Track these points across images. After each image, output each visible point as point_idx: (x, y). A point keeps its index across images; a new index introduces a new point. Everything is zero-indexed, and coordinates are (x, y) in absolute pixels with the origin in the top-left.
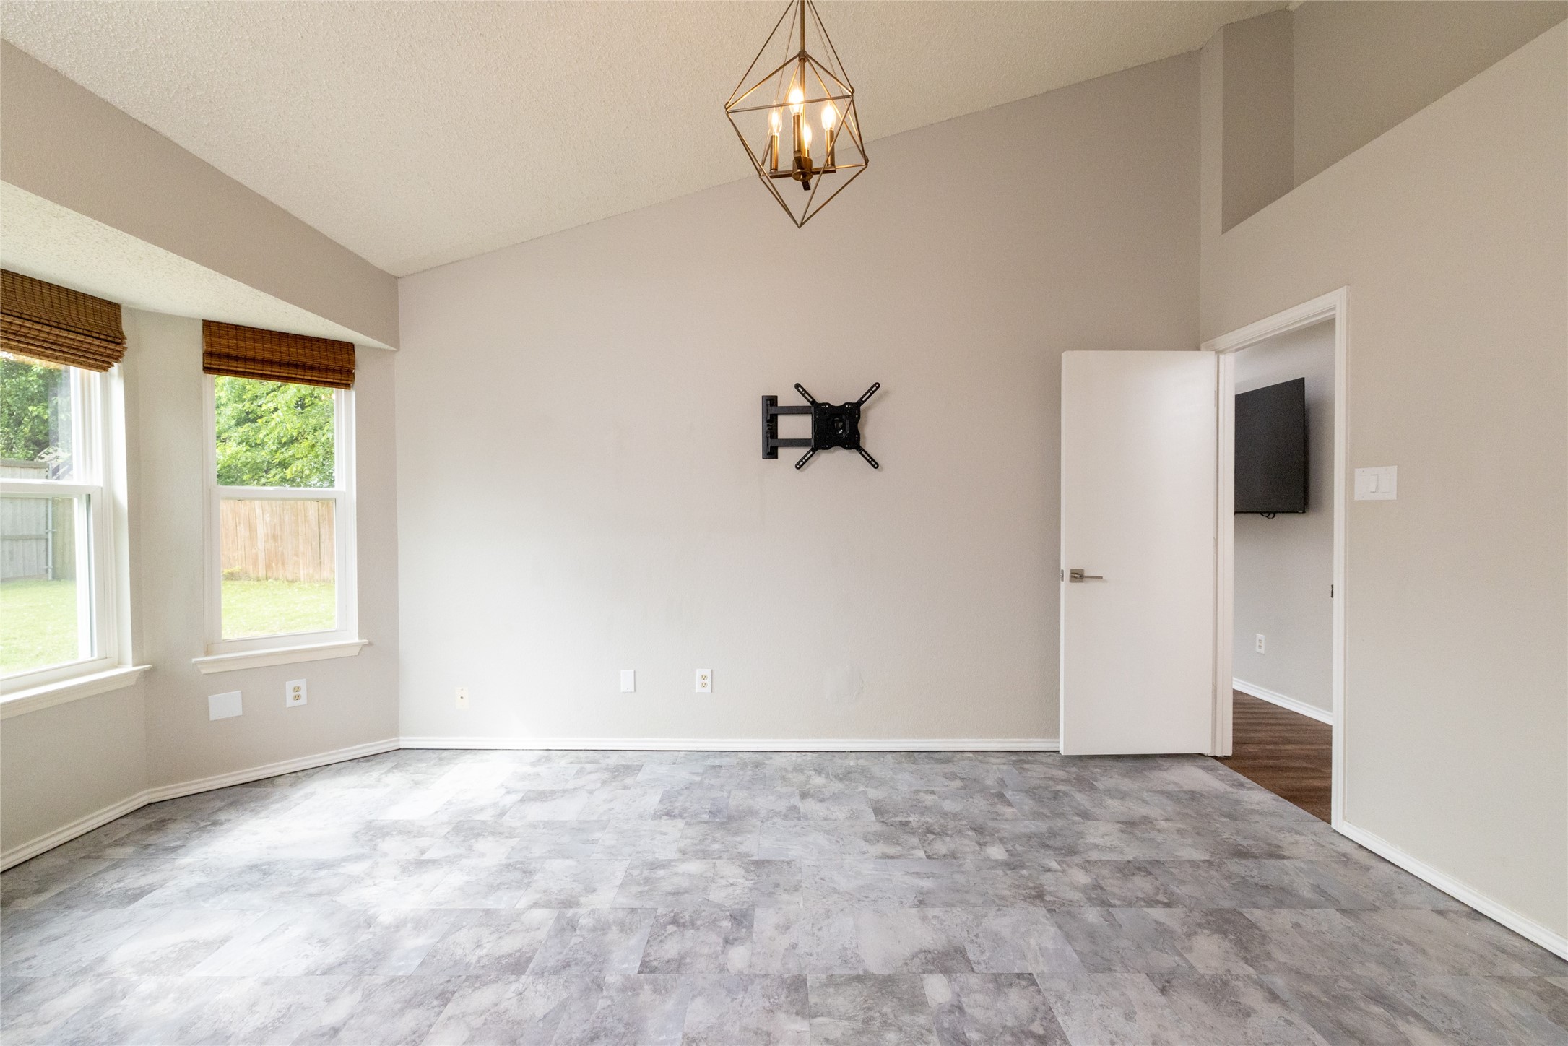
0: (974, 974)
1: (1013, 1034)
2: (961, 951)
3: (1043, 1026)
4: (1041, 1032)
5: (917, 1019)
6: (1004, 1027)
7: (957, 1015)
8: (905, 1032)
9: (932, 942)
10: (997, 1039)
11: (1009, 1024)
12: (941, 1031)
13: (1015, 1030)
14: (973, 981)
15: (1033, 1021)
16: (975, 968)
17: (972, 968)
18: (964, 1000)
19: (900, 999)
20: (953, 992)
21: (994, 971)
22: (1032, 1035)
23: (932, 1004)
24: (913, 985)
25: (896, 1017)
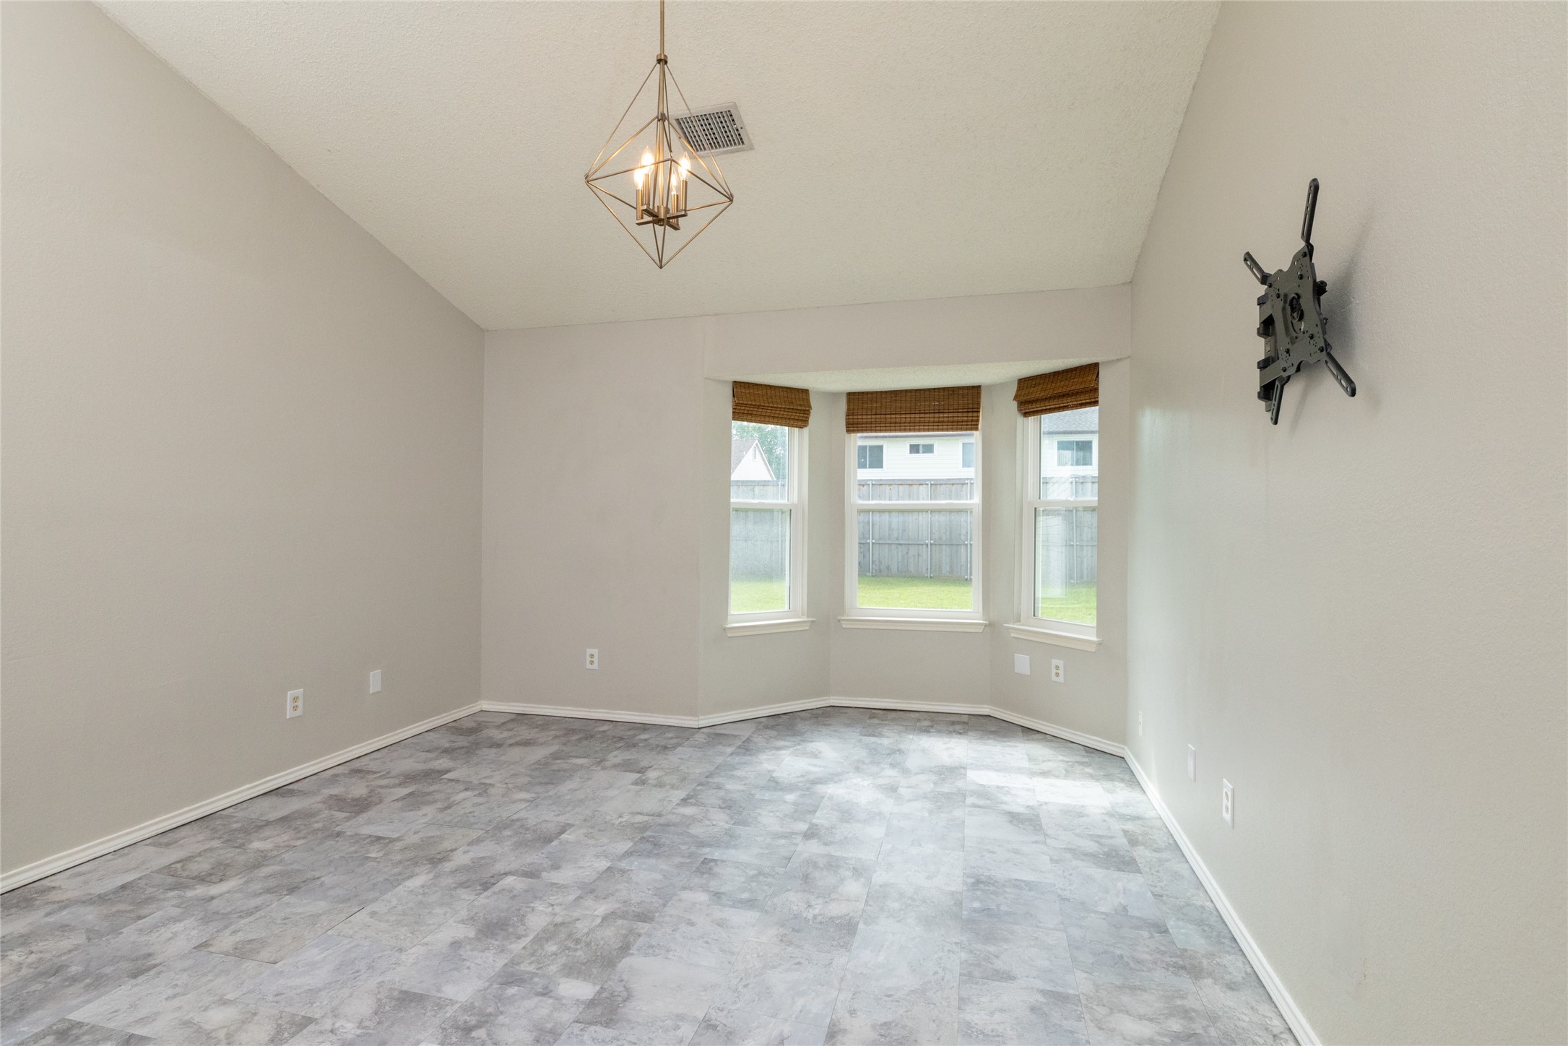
0: (571, 1021)
1: (490, 1015)
2: (609, 1023)
3: (478, 1038)
4: (474, 1034)
5: (556, 966)
6: (501, 1013)
7: (539, 990)
8: (551, 956)
9: (638, 1008)
10: (496, 1003)
11: (501, 1017)
12: (535, 975)
13: (492, 1018)
14: (565, 1017)
15: (488, 1035)
16: (580, 1025)
17: (580, 1023)
18: (551, 1001)
19: (584, 964)
20: (564, 997)
21: (563, 1037)
22: (478, 1026)
23: (563, 980)
24: (593, 976)
25: (568, 956)
